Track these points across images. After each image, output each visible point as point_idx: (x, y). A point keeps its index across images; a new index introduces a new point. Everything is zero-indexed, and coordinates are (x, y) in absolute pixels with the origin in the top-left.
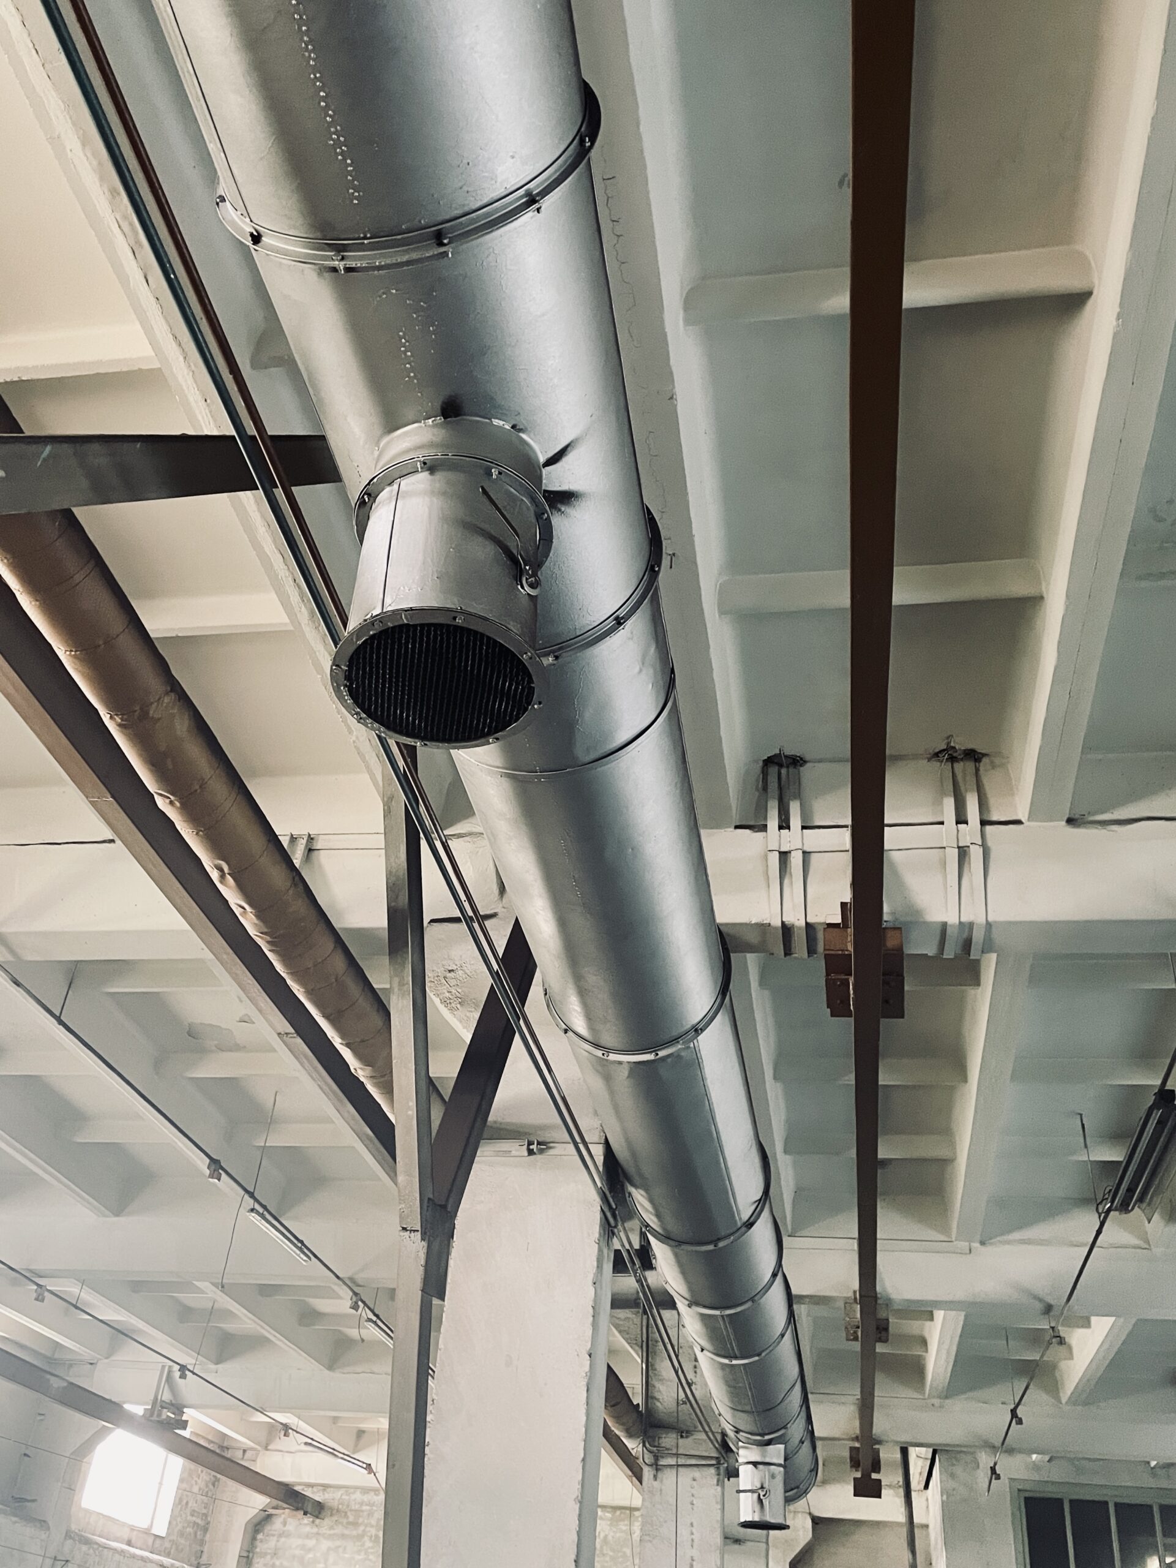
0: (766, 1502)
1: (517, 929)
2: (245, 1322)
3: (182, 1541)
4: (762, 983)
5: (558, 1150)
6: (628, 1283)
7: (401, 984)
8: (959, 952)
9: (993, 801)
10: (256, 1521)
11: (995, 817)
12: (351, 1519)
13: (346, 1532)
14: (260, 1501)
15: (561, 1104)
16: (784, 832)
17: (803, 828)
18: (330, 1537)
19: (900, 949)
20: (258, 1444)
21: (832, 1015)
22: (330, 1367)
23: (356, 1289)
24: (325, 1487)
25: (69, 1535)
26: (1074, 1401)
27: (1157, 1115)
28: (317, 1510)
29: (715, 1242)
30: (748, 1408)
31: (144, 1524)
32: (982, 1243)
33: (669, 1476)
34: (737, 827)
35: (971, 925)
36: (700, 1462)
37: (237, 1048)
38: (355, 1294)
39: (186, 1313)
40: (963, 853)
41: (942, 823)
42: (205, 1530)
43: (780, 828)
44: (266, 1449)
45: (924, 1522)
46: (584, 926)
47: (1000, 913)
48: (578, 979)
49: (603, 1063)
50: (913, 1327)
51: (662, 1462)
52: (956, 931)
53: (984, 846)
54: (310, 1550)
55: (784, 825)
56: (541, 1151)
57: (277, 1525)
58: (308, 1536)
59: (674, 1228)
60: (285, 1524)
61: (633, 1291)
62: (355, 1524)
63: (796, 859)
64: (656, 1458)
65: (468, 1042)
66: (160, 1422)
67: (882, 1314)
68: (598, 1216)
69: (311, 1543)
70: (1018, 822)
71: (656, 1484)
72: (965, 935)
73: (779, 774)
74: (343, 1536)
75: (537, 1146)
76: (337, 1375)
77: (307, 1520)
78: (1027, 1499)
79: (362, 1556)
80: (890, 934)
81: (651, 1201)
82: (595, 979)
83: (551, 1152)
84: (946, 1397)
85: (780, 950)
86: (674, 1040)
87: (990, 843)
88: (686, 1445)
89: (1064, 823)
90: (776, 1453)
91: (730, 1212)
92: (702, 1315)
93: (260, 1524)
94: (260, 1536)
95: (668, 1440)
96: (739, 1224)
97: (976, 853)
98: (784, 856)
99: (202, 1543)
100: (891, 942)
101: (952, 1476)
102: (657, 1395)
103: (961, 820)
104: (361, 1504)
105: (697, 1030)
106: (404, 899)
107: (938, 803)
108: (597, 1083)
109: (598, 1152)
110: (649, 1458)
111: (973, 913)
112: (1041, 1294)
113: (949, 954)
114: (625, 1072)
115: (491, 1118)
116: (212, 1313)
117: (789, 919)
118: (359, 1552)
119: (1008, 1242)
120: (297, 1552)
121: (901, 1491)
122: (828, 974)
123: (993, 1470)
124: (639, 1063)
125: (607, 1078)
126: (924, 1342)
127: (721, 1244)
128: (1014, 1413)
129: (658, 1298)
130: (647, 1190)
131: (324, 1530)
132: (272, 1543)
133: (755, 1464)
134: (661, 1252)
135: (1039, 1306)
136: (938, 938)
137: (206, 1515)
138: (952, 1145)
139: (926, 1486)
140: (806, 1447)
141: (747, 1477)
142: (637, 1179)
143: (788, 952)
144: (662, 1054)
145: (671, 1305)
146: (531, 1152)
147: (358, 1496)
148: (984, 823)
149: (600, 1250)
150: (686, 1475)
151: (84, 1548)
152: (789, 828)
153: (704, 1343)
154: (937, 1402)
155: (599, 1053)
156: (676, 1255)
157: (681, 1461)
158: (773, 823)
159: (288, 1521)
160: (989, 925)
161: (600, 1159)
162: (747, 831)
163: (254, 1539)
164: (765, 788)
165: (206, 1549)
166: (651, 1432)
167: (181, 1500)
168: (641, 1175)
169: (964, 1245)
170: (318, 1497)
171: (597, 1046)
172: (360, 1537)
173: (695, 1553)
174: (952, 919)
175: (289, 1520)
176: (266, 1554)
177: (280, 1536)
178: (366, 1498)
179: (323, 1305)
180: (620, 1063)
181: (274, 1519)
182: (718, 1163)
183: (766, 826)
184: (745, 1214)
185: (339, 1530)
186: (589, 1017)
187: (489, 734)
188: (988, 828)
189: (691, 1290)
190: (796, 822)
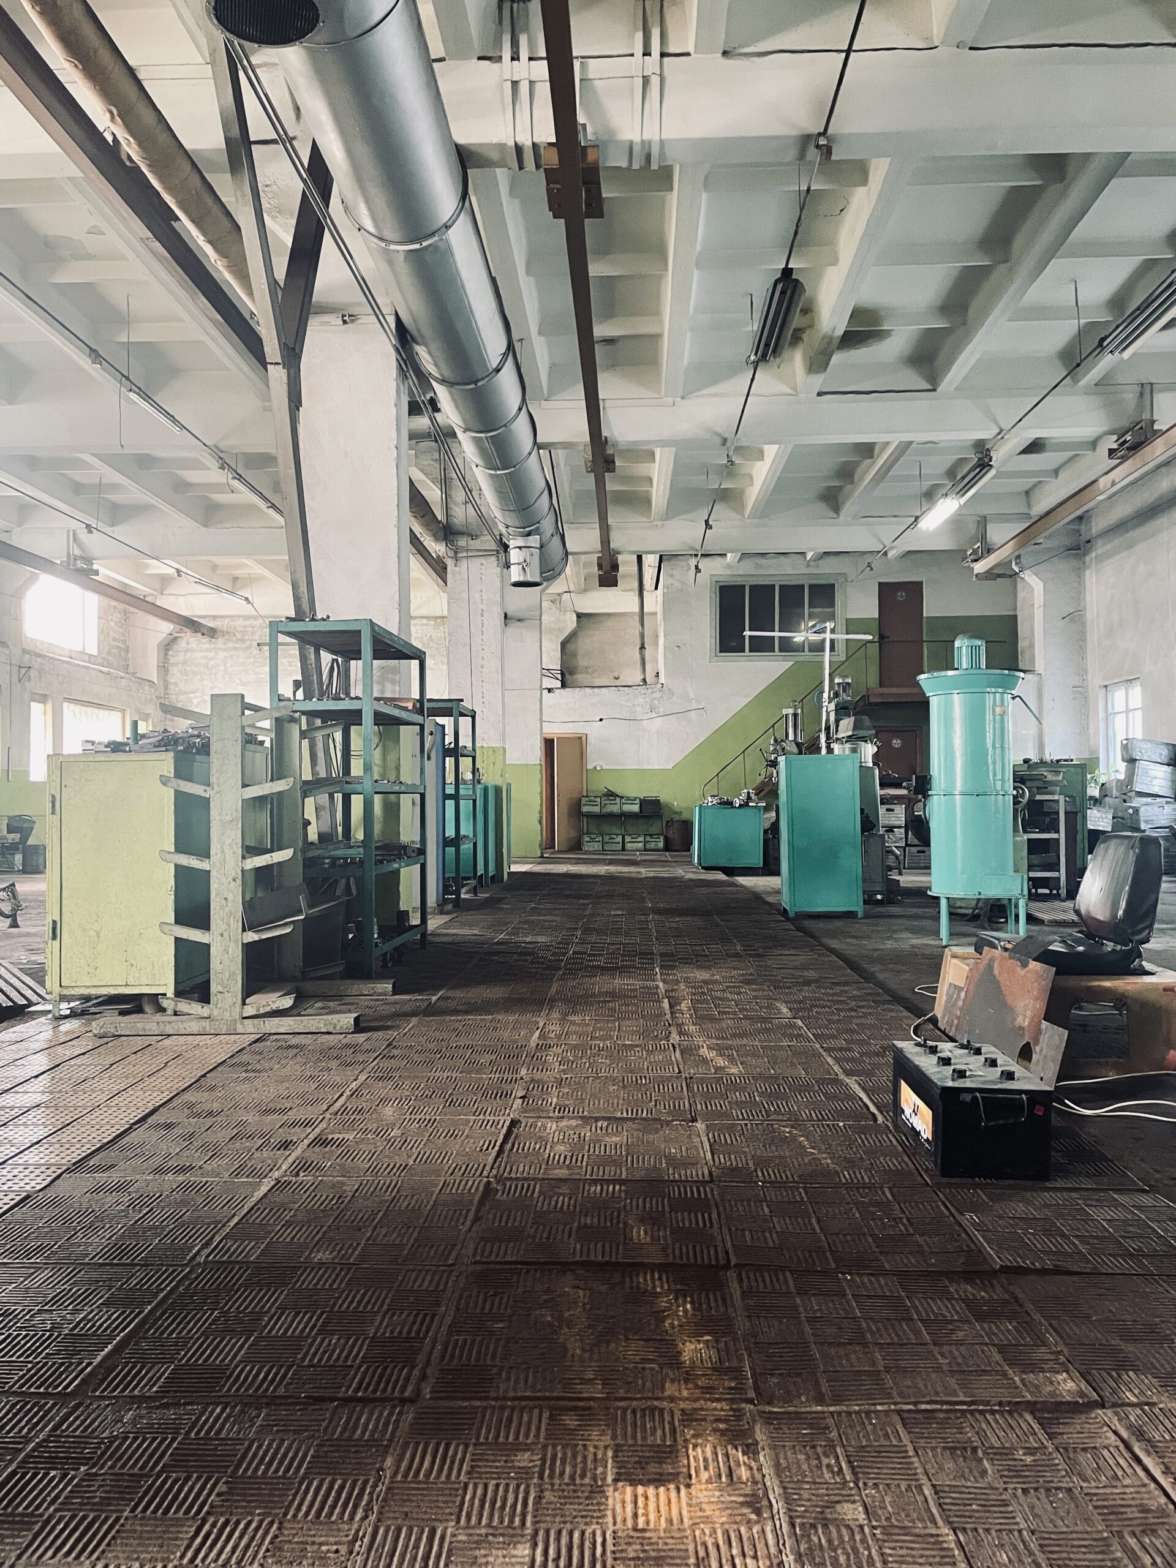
0: (527, 570)
1: (315, 148)
2: (133, 492)
3: (111, 658)
4: (512, 193)
5: (363, 320)
6: (422, 422)
7: (244, 195)
8: (643, 164)
9: (671, 35)
10: (165, 643)
11: (672, 50)
12: (239, 637)
13: (238, 646)
14: (166, 628)
15: (363, 284)
16: (515, 63)
17: (530, 59)
18: (223, 650)
19: (597, 163)
20: (155, 590)
21: (555, 217)
22: (206, 526)
23: (222, 455)
24: (215, 617)
25: (25, 651)
26: (752, 516)
27: (779, 287)
28: (212, 633)
29: (476, 382)
30: (512, 508)
31: (80, 649)
32: (683, 398)
33: (464, 564)
34: (479, 58)
35: (650, 142)
36: (486, 553)
37: (90, 257)
38: (221, 458)
39: (78, 488)
40: (646, 80)
41: (632, 55)
42: (127, 651)
43: (513, 59)
44: (162, 594)
45: (653, 610)
46: (364, 151)
47: (671, 132)
48: (363, 190)
49: (386, 251)
50: (641, 469)
51: (459, 555)
52: (639, 147)
53: (662, 76)
54: (210, 659)
55: (515, 58)
56: (352, 321)
57: (182, 644)
58: (208, 650)
59: (447, 374)
60: (188, 643)
61: (426, 427)
62: (242, 640)
63: (524, 88)
64: (456, 553)
65: (290, 245)
66: (78, 570)
67: (610, 451)
68: (394, 363)
69: (211, 654)
70: (688, 54)
71: (457, 569)
72: (647, 151)
73: (512, 8)
74: (235, 649)
75: (348, 319)
76: (211, 530)
77: (205, 639)
78: (721, 587)
79: (252, 660)
80: (589, 151)
81: (430, 353)
82: (375, 191)
83: (359, 322)
84: (666, 520)
85: (516, 165)
86: (433, 234)
87: (666, 73)
88: (475, 544)
89: (720, 55)
90: (534, 540)
91: (483, 362)
92: (474, 438)
93: (168, 645)
94: (170, 653)
95: (462, 542)
96: (491, 370)
97: (655, 81)
98: (515, 84)
99: (126, 659)
100: (591, 157)
101: (672, 576)
102: (454, 514)
103: (647, 53)
104: (245, 627)
105: (447, 227)
106: (236, 131)
107: (631, 36)
108: (385, 267)
109: (392, 320)
110: (450, 554)
111: (651, 134)
112: (719, 430)
113: (636, 166)
114: (401, 257)
115: (315, 298)
116: (101, 488)
117: (520, 140)
118: (249, 658)
119: (702, 396)
120: (202, 661)
121: (637, 593)
122: (548, 184)
123: (697, 567)
124: (411, 251)
125: (391, 263)
126: (650, 480)
127: (479, 384)
128: (707, 522)
129: (445, 431)
130: (426, 346)
131: (220, 645)
132: (181, 657)
133: (520, 548)
134: (442, 393)
135: (719, 441)
136: (627, 154)
137: (124, 642)
138: (661, 323)
139: (656, 588)
140: (556, 540)
141: (515, 556)
142: (419, 339)
143: (521, 168)
144: (425, 244)
145: (454, 435)
146: (345, 322)
147: (241, 622)
148: (663, 55)
149: (398, 386)
150: (475, 564)
151: (39, 660)
152: (518, 60)
153: (478, 461)
154: (659, 523)
155: (383, 245)
156: (451, 393)
157: (470, 554)
158: (507, 54)
159: (190, 641)
160: (661, 141)
161: (393, 325)
162: (487, 62)
163: (166, 655)
164: (500, 22)
165: (130, 663)
166: (452, 537)
167: (102, 632)
168: (422, 337)
169: (670, 400)
170: (211, 624)
171: (381, 239)
172: (250, 647)
173: (484, 607)
174: (636, 137)
175: (192, 640)
176: (178, 664)
177: (187, 651)
178: (248, 623)
179: (193, 476)
180: (398, 251)
181: (178, 640)
182: (471, 324)
183: (501, 57)
184: (494, 363)
185: (230, 645)
186: (374, 220)
187: (296, 40)
188: (666, 60)
189: (464, 420)
190: (524, 54)
